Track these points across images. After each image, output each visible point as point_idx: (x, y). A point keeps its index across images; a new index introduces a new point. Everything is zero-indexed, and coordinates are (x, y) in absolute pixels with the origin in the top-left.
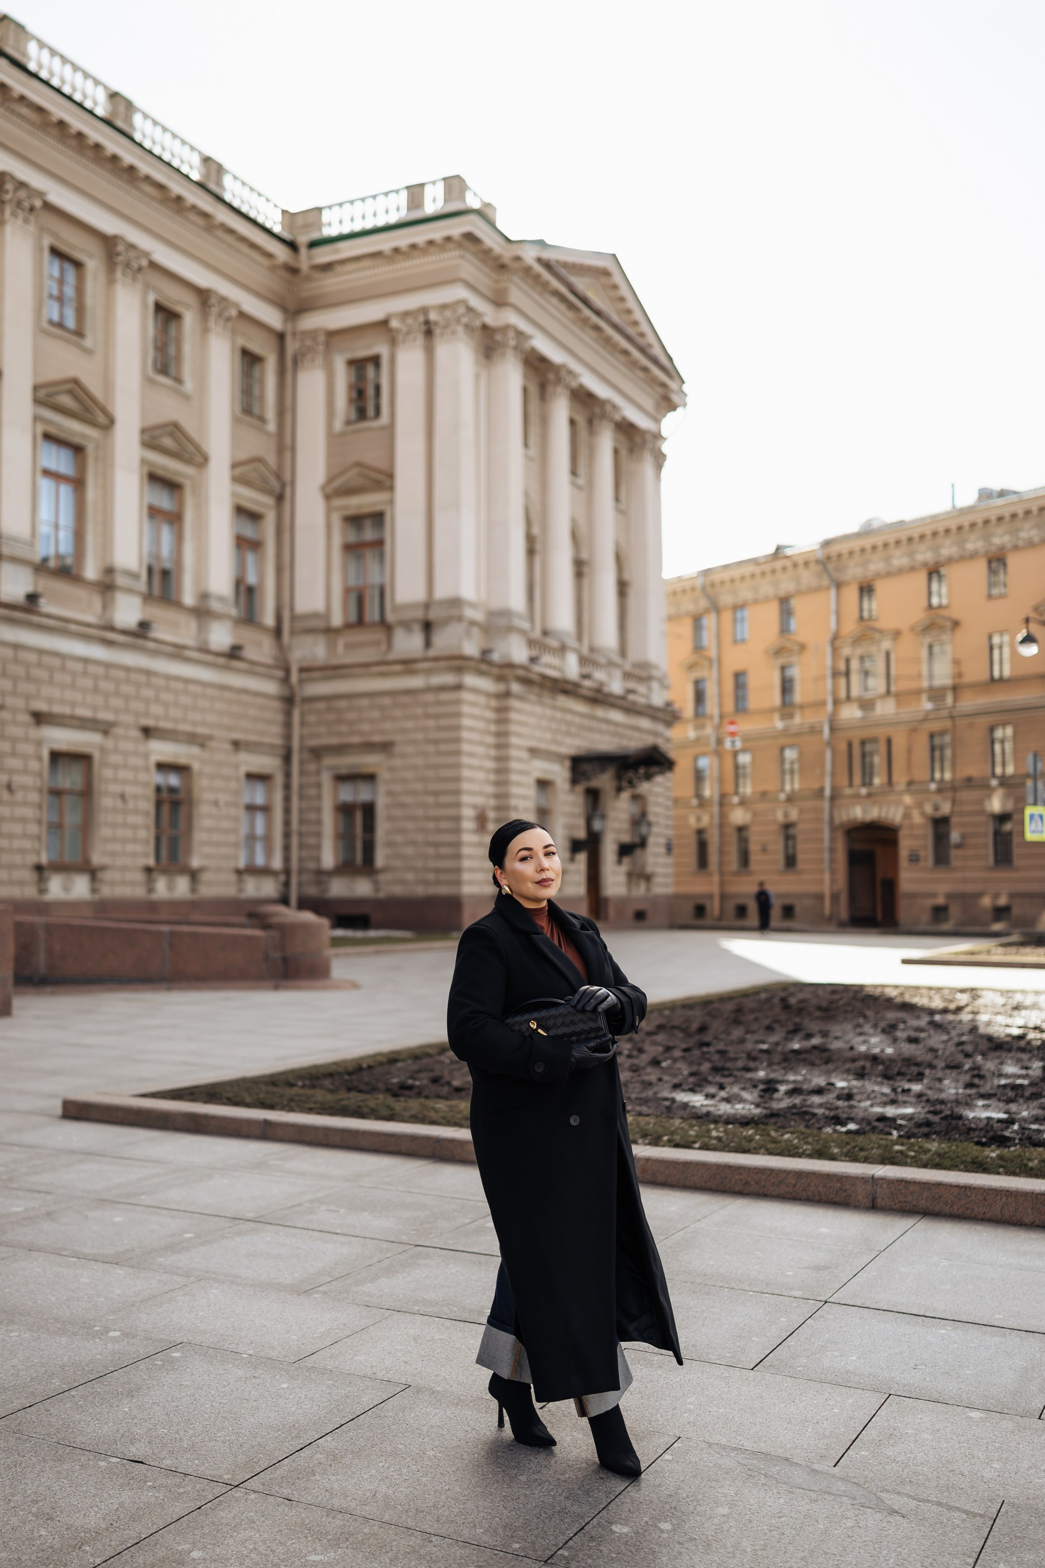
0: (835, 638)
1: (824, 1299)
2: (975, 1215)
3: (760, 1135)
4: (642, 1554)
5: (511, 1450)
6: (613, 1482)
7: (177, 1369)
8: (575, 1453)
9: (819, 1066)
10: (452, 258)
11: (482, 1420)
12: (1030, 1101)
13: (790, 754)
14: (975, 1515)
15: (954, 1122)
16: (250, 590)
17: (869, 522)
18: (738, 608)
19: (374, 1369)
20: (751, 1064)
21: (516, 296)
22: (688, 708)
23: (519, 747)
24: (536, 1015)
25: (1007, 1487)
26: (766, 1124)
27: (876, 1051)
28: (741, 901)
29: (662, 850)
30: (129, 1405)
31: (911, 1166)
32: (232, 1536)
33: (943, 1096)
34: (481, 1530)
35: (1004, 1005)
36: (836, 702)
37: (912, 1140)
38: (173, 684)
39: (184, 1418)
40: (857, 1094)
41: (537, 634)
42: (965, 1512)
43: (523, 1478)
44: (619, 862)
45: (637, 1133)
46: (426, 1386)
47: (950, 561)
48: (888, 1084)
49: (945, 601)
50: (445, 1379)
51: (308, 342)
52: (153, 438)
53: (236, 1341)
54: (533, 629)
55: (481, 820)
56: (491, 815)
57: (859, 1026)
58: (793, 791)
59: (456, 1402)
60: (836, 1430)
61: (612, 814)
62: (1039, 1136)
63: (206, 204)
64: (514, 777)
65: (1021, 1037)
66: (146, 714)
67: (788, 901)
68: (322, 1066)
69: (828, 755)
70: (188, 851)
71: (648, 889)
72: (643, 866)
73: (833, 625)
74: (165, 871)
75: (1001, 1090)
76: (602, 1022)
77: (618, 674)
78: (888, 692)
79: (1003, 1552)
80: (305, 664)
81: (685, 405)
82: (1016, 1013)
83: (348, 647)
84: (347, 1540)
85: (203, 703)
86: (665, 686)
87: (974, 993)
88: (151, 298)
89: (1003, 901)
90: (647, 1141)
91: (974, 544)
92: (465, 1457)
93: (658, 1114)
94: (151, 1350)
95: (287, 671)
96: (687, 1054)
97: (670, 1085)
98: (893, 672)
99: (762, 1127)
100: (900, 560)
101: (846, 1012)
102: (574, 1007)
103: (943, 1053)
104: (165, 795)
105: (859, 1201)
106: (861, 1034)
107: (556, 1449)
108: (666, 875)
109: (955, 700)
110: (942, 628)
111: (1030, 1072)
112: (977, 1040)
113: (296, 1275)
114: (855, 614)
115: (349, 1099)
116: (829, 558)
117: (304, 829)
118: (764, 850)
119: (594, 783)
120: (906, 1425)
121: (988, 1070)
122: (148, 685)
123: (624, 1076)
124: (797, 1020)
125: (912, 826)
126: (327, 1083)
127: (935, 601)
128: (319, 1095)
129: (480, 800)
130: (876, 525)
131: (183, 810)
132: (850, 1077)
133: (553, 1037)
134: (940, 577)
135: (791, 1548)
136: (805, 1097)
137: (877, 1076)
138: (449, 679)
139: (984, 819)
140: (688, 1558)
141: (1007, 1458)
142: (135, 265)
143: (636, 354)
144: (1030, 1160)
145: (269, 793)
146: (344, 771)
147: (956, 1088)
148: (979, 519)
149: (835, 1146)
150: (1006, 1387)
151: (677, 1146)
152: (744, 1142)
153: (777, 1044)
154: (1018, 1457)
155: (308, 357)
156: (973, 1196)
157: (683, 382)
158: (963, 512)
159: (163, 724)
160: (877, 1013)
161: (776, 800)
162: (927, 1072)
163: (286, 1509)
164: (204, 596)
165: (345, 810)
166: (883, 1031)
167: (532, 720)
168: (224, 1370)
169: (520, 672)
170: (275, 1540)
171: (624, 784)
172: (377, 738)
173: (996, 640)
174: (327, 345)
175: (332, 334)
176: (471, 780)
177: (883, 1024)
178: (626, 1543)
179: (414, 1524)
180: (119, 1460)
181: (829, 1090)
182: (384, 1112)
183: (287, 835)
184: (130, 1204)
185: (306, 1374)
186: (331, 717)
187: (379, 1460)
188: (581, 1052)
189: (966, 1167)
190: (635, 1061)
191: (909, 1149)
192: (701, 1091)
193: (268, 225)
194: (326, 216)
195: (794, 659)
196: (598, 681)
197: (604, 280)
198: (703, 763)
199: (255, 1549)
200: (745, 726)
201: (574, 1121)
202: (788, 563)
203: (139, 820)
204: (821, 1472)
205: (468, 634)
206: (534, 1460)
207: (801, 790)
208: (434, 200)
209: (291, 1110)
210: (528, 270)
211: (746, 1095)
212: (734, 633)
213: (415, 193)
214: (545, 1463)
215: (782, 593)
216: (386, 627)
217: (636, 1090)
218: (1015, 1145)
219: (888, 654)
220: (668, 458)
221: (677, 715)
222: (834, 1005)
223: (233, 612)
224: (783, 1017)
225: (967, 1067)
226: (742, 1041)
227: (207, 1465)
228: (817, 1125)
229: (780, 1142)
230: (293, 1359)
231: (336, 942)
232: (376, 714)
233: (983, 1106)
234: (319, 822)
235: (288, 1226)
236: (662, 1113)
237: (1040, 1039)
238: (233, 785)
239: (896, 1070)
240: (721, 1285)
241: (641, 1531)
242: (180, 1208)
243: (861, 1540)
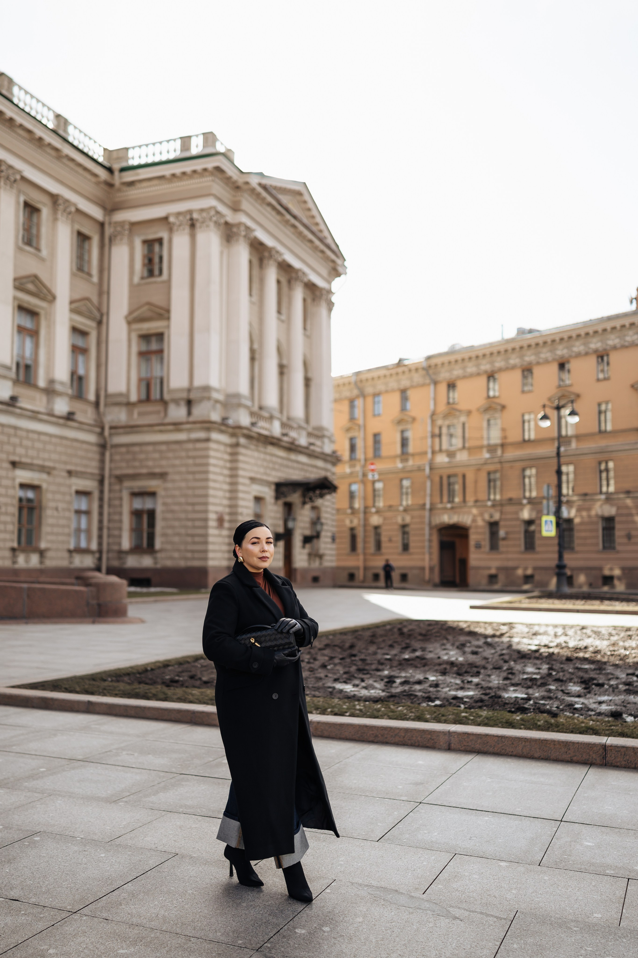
0: (433, 414)
1: (419, 801)
2: (507, 753)
3: (385, 708)
4: (313, 945)
5: (237, 889)
6: (296, 906)
7: (37, 847)
8: (275, 889)
9: (419, 668)
10: (207, 181)
11: (220, 872)
12: (540, 688)
13: (406, 483)
14: (501, 919)
15: (496, 700)
16: (80, 379)
17: (453, 346)
18: (376, 395)
19: (156, 845)
20: (380, 667)
21: (246, 205)
22: (346, 455)
23: (244, 477)
24: (254, 634)
25: (520, 903)
26: (388, 701)
27: (453, 659)
28: (376, 571)
29: (329, 540)
30: (9, 868)
31: (471, 725)
32: (73, 941)
33: (491, 685)
34: (220, 934)
35: (528, 633)
36: (433, 452)
37: (472, 710)
38: (31, 435)
39: (43, 875)
40: (441, 684)
41: (256, 409)
42: (496, 917)
43: (244, 905)
44: (304, 547)
45: (313, 707)
46: (187, 854)
47: (500, 370)
48: (459, 678)
49: (497, 394)
50: (199, 850)
51: (119, 229)
52: (22, 284)
53: (73, 830)
54: (253, 405)
55: (220, 521)
56: (227, 518)
57: (443, 645)
58: (408, 506)
59: (205, 862)
60: (425, 874)
61: (299, 518)
62: (545, 707)
63: (57, 143)
64: (241, 495)
65: (537, 651)
66: (14, 453)
67: (404, 571)
68: (123, 669)
69: (428, 484)
70: (39, 538)
71: (321, 564)
72: (318, 550)
73: (432, 407)
74: (23, 551)
75: (524, 681)
76: (292, 639)
77: (304, 433)
78: (464, 447)
79: (516, 938)
80: (114, 424)
81: (346, 274)
82: (534, 637)
83: (140, 414)
84: (141, 941)
85: (49, 447)
86: (332, 442)
87: (511, 625)
88: (22, 199)
89: (529, 572)
90: (318, 712)
91: (514, 360)
92: (210, 893)
93: (325, 696)
94: (22, 836)
95: (103, 428)
96: (342, 661)
97: (332, 679)
98: (467, 435)
99: (386, 703)
100: (471, 369)
101: (436, 636)
102: (276, 630)
103: (492, 660)
104: (24, 503)
105: (441, 745)
106: (445, 649)
107: (263, 888)
108: (331, 555)
109: (503, 452)
110: (495, 410)
111: (541, 671)
112: (511, 652)
113: (109, 792)
114: (445, 400)
115: (140, 688)
116: (430, 367)
117: (111, 525)
118: (390, 541)
119: (289, 499)
120: (464, 870)
121: (517, 670)
122: (15, 435)
123: (305, 674)
124: (408, 641)
125: (477, 527)
126: (126, 679)
127: (491, 394)
128: (122, 686)
129: (220, 509)
130: (457, 348)
131: (36, 513)
132: (438, 674)
133: (264, 647)
134: (495, 379)
135: (397, 939)
136: (412, 686)
137: (453, 674)
138: (202, 435)
139: (518, 523)
140: (339, 946)
141: (520, 887)
142: (12, 179)
143: (317, 242)
144: (539, 721)
145: (90, 503)
146: (136, 490)
147: (499, 680)
148: (517, 345)
149: (428, 714)
150: (521, 848)
151: (336, 714)
152: (375, 712)
153: (396, 655)
154: (526, 887)
155: (119, 238)
156: (506, 742)
157: (345, 260)
158: (508, 341)
159: (24, 460)
160: (454, 637)
161: (398, 511)
162: (482, 671)
163: (105, 925)
164: (52, 382)
165: (137, 514)
166: (458, 648)
167: (252, 461)
168: (66, 847)
169: (245, 432)
170: (98, 942)
171: (307, 500)
172: (157, 470)
173: (527, 417)
174: (130, 230)
175: (133, 224)
176: (214, 496)
177: (457, 644)
178: (304, 939)
179: (180, 931)
180: (4, 899)
181: (425, 682)
182: (162, 696)
183: (100, 529)
184: (6, 751)
185: (115, 848)
186: (129, 457)
187: (160, 896)
188: (280, 656)
189: (502, 725)
190: (312, 665)
191: (470, 715)
192: (350, 683)
193: (95, 157)
194: (131, 153)
195: (409, 426)
196: (292, 438)
197: (298, 198)
198: (354, 487)
199: (87, 947)
200: (380, 466)
201: (275, 696)
202: (405, 369)
203: (8, 519)
204: (416, 897)
205: (214, 408)
206: (250, 895)
207: (412, 505)
208: (197, 146)
209: (104, 695)
210: (253, 190)
211: (377, 685)
212: (374, 410)
213: (186, 141)
214: (257, 896)
215: (402, 387)
216: (163, 402)
217: (312, 682)
218: (531, 712)
219: (464, 424)
220: (335, 305)
221: (339, 459)
222: (430, 633)
223: (70, 391)
224: (399, 639)
225: (505, 668)
226: (375, 653)
227: (57, 901)
228: (418, 702)
229: (396, 712)
230: (108, 840)
231: (131, 595)
232: (157, 455)
233: (514, 690)
234: (121, 521)
235: (103, 764)
236: (327, 696)
237: (548, 652)
238: (68, 498)
239: (464, 670)
240: (360, 794)
241: (312, 932)
242: (37, 754)
243: (437, 934)
